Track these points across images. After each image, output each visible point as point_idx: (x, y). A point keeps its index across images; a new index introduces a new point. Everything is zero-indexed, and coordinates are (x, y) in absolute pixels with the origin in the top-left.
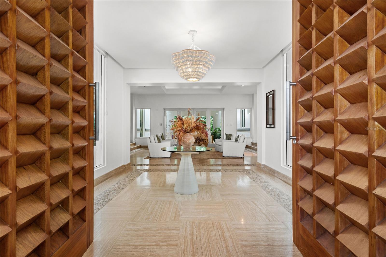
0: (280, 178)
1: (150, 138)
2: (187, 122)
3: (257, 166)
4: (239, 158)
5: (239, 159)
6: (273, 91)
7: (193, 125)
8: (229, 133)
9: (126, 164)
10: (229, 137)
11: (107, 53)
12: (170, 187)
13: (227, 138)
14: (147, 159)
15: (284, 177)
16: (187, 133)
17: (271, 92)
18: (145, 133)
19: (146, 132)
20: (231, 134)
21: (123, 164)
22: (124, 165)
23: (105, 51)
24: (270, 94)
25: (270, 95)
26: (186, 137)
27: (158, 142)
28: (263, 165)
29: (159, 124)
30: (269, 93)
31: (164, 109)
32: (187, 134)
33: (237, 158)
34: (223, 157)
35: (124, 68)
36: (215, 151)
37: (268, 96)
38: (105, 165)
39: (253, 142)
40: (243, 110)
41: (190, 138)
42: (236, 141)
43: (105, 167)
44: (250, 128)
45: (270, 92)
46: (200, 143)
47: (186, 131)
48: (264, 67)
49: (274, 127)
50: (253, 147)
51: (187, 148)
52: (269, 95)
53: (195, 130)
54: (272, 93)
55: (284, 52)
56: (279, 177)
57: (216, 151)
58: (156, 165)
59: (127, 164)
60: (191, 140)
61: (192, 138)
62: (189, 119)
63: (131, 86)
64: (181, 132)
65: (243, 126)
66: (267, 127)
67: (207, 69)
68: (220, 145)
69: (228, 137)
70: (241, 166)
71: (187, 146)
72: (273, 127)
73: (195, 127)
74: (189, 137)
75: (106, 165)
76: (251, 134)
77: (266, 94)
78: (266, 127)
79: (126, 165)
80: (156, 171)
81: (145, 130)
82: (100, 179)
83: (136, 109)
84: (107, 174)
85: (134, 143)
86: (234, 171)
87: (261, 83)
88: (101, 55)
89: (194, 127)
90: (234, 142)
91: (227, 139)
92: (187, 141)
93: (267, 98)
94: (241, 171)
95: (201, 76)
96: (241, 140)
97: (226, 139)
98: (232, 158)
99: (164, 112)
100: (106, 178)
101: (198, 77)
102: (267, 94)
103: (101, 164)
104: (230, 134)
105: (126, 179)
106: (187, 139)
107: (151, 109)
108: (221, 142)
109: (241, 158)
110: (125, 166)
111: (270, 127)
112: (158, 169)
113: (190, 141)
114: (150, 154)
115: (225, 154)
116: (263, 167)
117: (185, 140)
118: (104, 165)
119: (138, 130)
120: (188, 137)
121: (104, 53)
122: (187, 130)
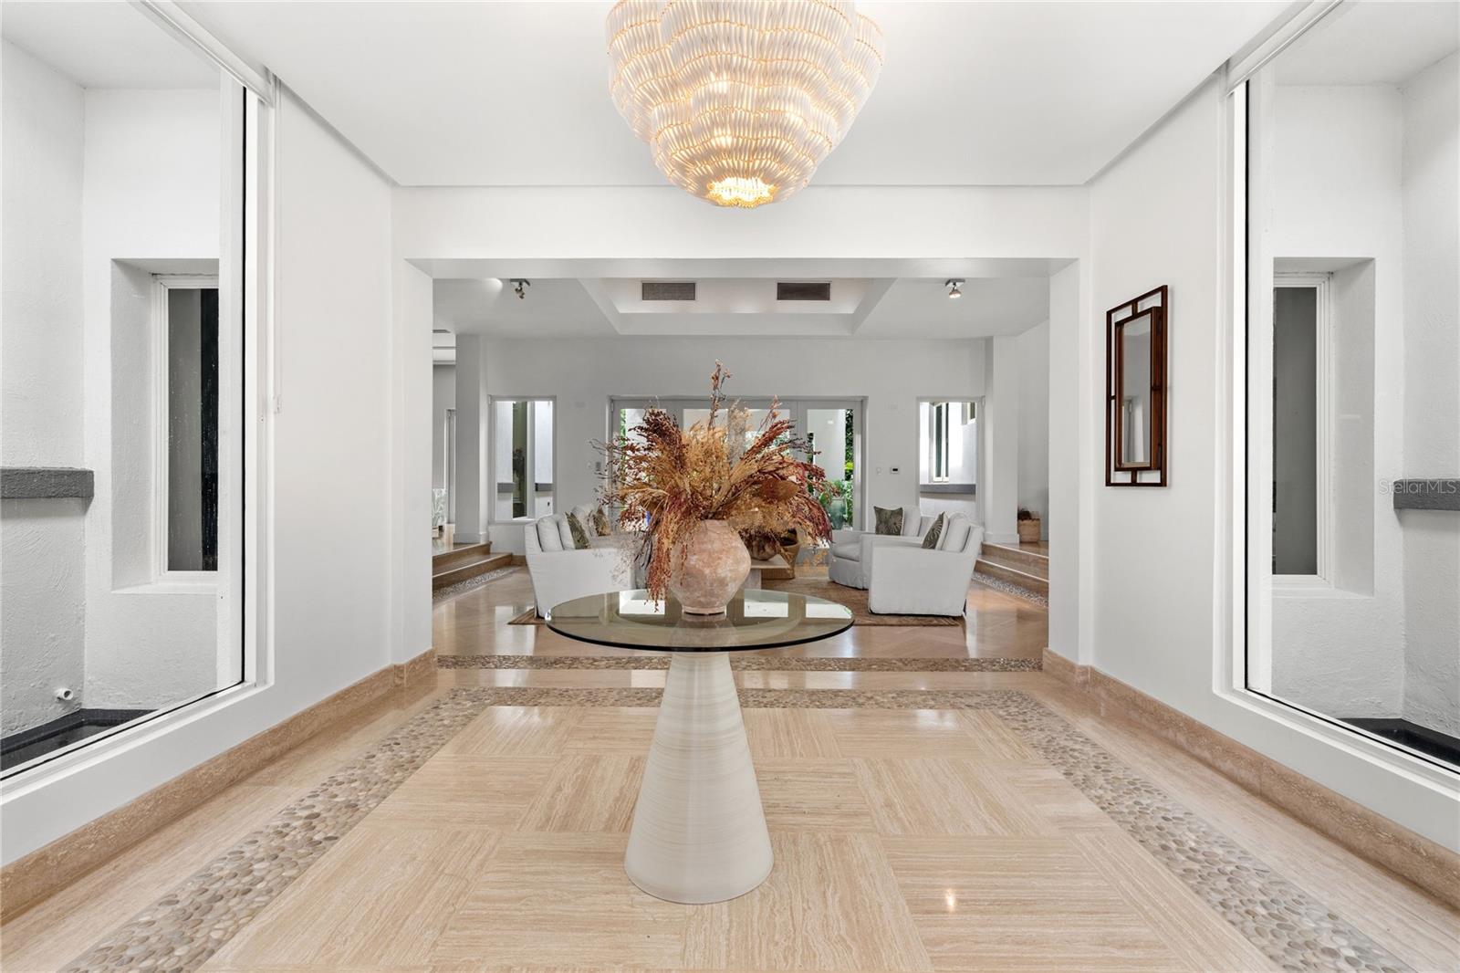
0: (1206, 754)
1: (540, 527)
2: (708, 453)
3: (1046, 672)
4: (943, 621)
5: (945, 625)
6: (1160, 294)
7: (740, 471)
8: (890, 506)
9: (404, 661)
10: (890, 523)
11: (278, 83)
12: (608, 828)
13: (883, 527)
14: (524, 624)
15: (1240, 758)
16: (707, 518)
17: (1139, 303)
18: (537, 500)
19: (538, 497)
20: (901, 509)
21: (387, 663)
22: (395, 666)
23: (267, 71)
24: (1134, 310)
25: (1136, 315)
26: (697, 547)
27: (576, 548)
28: (1085, 670)
29: (589, 464)
30: (1130, 307)
31: (612, 401)
32: (702, 524)
33: (935, 622)
34: (872, 613)
35: (394, 184)
36: (829, 583)
37: (1120, 324)
38: (265, 682)
39: (989, 543)
40: (939, 409)
41: (721, 551)
42: (931, 542)
43: (265, 691)
44: (974, 482)
45: (1134, 303)
46: (764, 550)
47: (697, 507)
48: (1091, 182)
49: (1163, 483)
50: (992, 567)
51: (707, 612)
52: (1131, 314)
53: (757, 500)
54: (1155, 301)
55: (1238, 72)
56: (1197, 751)
57: (834, 582)
58: (555, 663)
59: (414, 662)
60: (730, 561)
61: (736, 548)
62: (717, 435)
63: (435, 281)
64: (665, 512)
65: (939, 474)
66: (1112, 482)
67: (833, 120)
68: (854, 556)
69: (886, 522)
70: (967, 669)
71: (702, 599)
72: (1159, 481)
73: (755, 483)
74: (717, 545)
75: (271, 682)
76: (980, 511)
77: (1109, 314)
78: (1108, 483)
79: (403, 666)
80: (549, 700)
81: (537, 490)
82: (224, 769)
83: (493, 399)
84: (274, 731)
85: (482, 542)
86: (942, 700)
87: (1077, 259)
88: (245, 89)
89: (750, 481)
90: (917, 546)
91: (882, 533)
92: (707, 571)
93: (1115, 333)
94: (976, 700)
95: (792, 165)
96: (952, 538)
97: (878, 531)
98: (910, 620)
99: (612, 413)
100: (269, 751)
101: (775, 166)
102: (1113, 315)
103: (243, 680)
104: (892, 511)
105: (379, 755)
106: (705, 556)
107: (553, 398)
108: (858, 542)
109: (951, 621)
110: (397, 670)
111: (1134, 483)
112: (565, 688)
113: (724, 571)
114: (536, 602)
115: (878, 602)
116: (1085, 683)
117: (693, 560)
118: (262, 679)
119: (503, 488)
120: (712, 542)
121: (256, 79)
122: (706, 499)
